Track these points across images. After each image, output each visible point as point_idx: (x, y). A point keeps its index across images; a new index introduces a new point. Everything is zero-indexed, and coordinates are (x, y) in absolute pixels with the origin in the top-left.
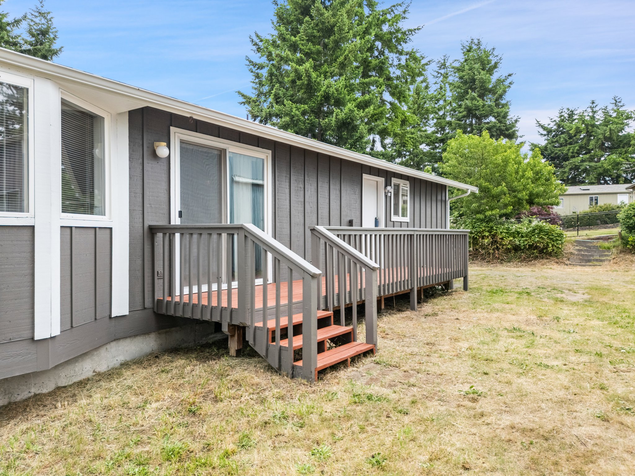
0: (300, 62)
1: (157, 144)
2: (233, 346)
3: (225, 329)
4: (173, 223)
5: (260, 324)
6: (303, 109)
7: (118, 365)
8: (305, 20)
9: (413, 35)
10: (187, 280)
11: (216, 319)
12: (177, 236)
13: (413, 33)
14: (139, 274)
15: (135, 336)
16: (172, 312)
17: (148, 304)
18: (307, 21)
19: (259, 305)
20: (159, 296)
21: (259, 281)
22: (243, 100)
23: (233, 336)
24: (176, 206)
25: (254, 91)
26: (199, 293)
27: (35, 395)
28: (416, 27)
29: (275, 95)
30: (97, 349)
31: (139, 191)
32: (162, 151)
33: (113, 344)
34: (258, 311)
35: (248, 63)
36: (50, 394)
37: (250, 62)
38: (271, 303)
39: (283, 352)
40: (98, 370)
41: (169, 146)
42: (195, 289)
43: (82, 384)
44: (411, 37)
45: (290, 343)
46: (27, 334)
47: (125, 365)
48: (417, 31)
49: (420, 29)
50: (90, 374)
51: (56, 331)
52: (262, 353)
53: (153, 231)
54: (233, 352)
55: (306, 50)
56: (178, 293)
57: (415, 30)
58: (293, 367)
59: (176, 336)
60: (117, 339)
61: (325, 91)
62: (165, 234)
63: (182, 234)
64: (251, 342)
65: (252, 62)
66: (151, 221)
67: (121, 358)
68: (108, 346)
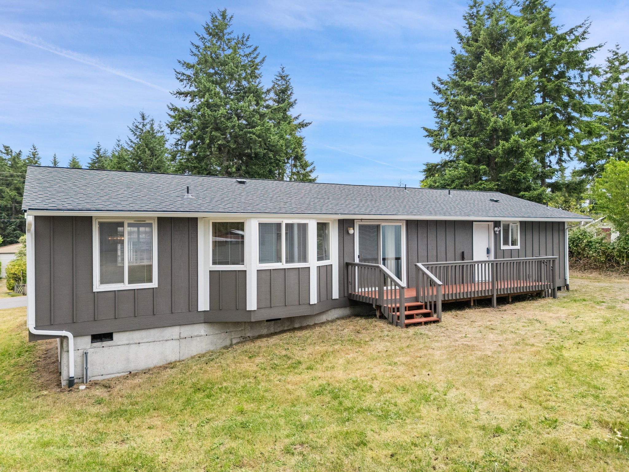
0: (472, 103)
1: (349, 228)
2: (378, 314)
3: (374, 306)
4: (356, 262)
5: (386, 305)
6: (474, 142)
7: (335, 319)
8: (477, 66)
9: (594, 52)
10: (360, 286)
11: (371, 302)
12: (357, 267)
13: (594, 51)
14: (342, 282)
15: (341, 307)
16: (355, 299)
17: (346, 295)
18: (479, 67)
19: (385, 298)
20: (350, 292)
21: (385, 288)
22: (427, 134)
23: (378, 310)
24: (357, 253)
25: (437, 125)
26: (365, 291)
27: (308, 325)
28: (597, 45)
29: (451, 132)
30: (327, 311)
31: (342, 248)
32: (351, 231)
33: (333, 310)
34: (385, 300)
35: (431, 104)
36: (313, 325)
37: (433, 102)
38: (389, 298)
39: (394, 317)
40: (328, 319)
41: (354, 229)
42: (367, 290)
43: (323, 323)
44: (592, 54)
45: (396, 314)
46: (308, 302)
47: (338, 319)
48: (598, 49)
49: (602, 46)
50: (325, 320)
51: (316, 302)
52: (387, 317)
53: (347, 264)
54: (378, 316)
55: (478, 92)
56: (357, 291)
57: (596, 47)
58: (397, 322)
59: (358, 310)
60: (334, 308)
61: (492, 126)
62: (352, 266)
63: (358, 267)
64: (383, 312)
65: (435, 102)
66: (347, 260)
67: (336, 316)
68: (331, 310)
